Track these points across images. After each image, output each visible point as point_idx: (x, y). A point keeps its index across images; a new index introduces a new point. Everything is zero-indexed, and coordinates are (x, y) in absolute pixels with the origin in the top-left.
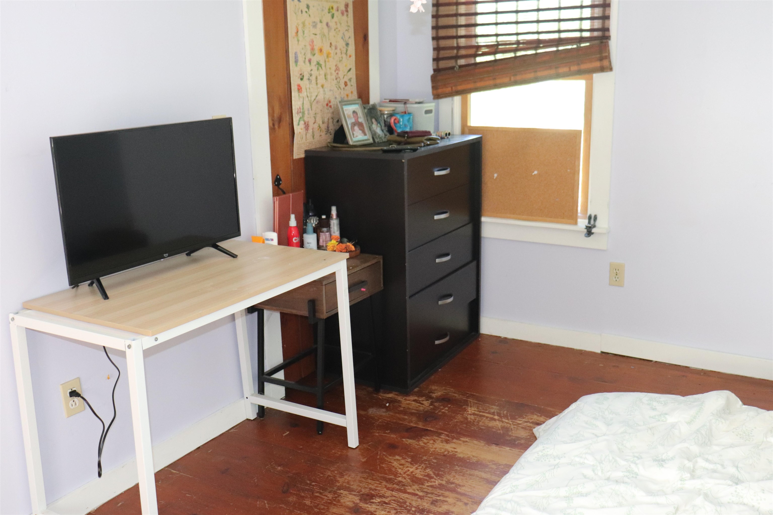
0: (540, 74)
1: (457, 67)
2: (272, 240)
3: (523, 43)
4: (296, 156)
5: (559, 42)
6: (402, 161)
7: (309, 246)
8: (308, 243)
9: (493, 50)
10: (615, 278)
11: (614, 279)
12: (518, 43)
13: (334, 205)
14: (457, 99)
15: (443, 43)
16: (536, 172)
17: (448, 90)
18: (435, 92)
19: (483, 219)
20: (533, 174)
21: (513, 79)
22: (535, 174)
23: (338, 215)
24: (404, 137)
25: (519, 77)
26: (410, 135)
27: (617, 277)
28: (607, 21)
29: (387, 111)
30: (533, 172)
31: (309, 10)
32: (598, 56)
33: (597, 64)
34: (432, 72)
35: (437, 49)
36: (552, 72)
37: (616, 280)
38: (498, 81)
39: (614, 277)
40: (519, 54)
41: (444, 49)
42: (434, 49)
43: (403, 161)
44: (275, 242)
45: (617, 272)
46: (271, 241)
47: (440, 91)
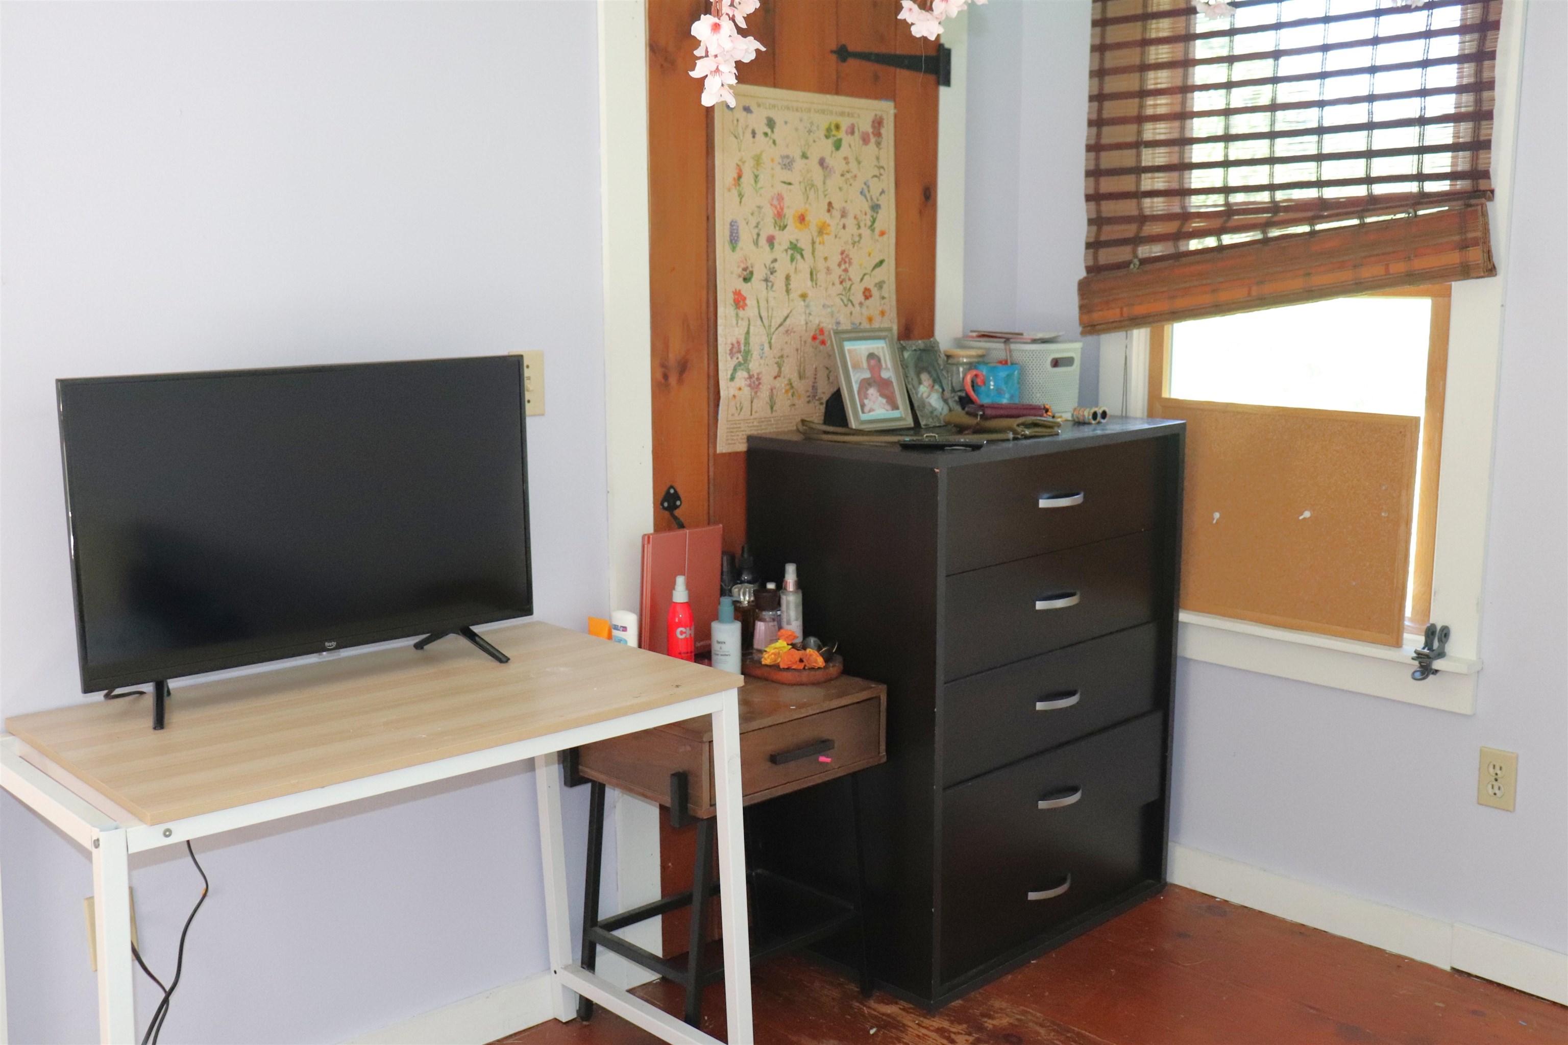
0: (1318, 280)
1: (1136, 262)
2: (625, 629)
3: (1287, 209)
4: (722, 447)
5: (1372, 203)
6: (934, 471)
7: (721, 648)
8: (719, 642)
9: (1217, 223)
10: (1493, 787)
11: (1491, 792)
12: (1274, 208)
13: (791, 561)
14: (1140, 337)
15: (1110, 208)
16: (1307, 514)
17: (1113, 314)
18: (1085, 317)
19: (1183, 616)
20: (1301, 518)
21: (1255, 291)
22: (1304, 519)
24: (975, 415)
25: (1268, 288)
26: (989, 412)
27: (1496, 785)
28: (1482, 154)
29: (967, 357)
30: (1302, 514)
31: (772, 131)
32: (1457, 238)
33: (1454, 258)
34: (1083, 274)
35: (1096, 222)
36: (1347, 275)
37: (1495, 794)
38: (1224, 296)
39: (1490, 786)
40: (1275, 233)
41: (1111, 221)
42: (1091, 222)
43: (937, 470)
44: (631, 637)
45: (1497, 774)
46: (623, 631)
47: (1096, 316)
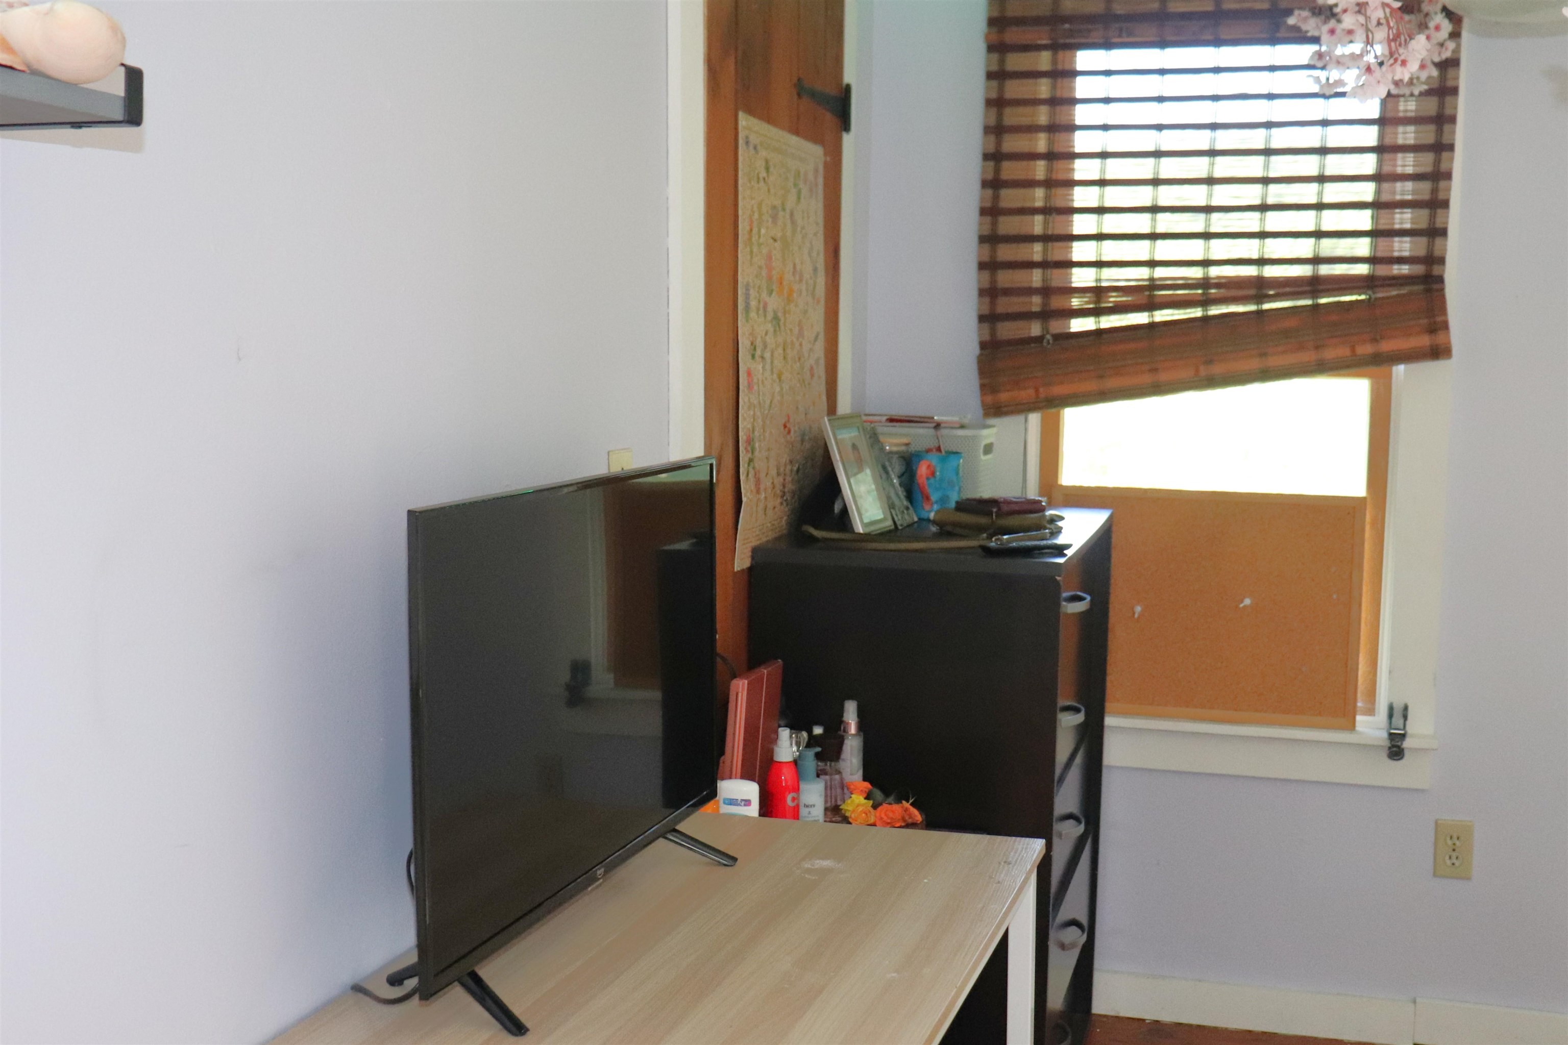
0: (1274, 361)
1: (1048, 337)
2: (747, 803)
3: (1218, 286)
4: (737, 567)
5: (1315, 285)
6: (1056, 579)
7: (809, 813)
8: (806, 806)
9: (1142, 298)
10: (1450, 858)
11: (1449, 862)
12: (1205, 283)
13: (850, 698)
15: (1005, 278)
16: (1247, 601)
17: (1026, 394)
18: (989, 399)
19: (1109, 721)
20: (1241, 605)
21: (1203, 371)
22: (1245, 606)
23: (862, 727)
25: (1217, 369)
27: (1454, 855)
28: (1438, 241)
30: (1242, 602)
32: (1424, 321)
33: (1424, 341)
34: (977, 351)
35: (990, 293)
36: (1308, 356)
37: (1453, 864)
38: (1163, 377)
39: (1447, 857)
40: (1214, 311)
41: (1007, 292)
42: (982, 292)
43: (1058, 578)
44: (753, 810)
45: (1454, 844)
46: (745, 805)
47: (1004, 396)
